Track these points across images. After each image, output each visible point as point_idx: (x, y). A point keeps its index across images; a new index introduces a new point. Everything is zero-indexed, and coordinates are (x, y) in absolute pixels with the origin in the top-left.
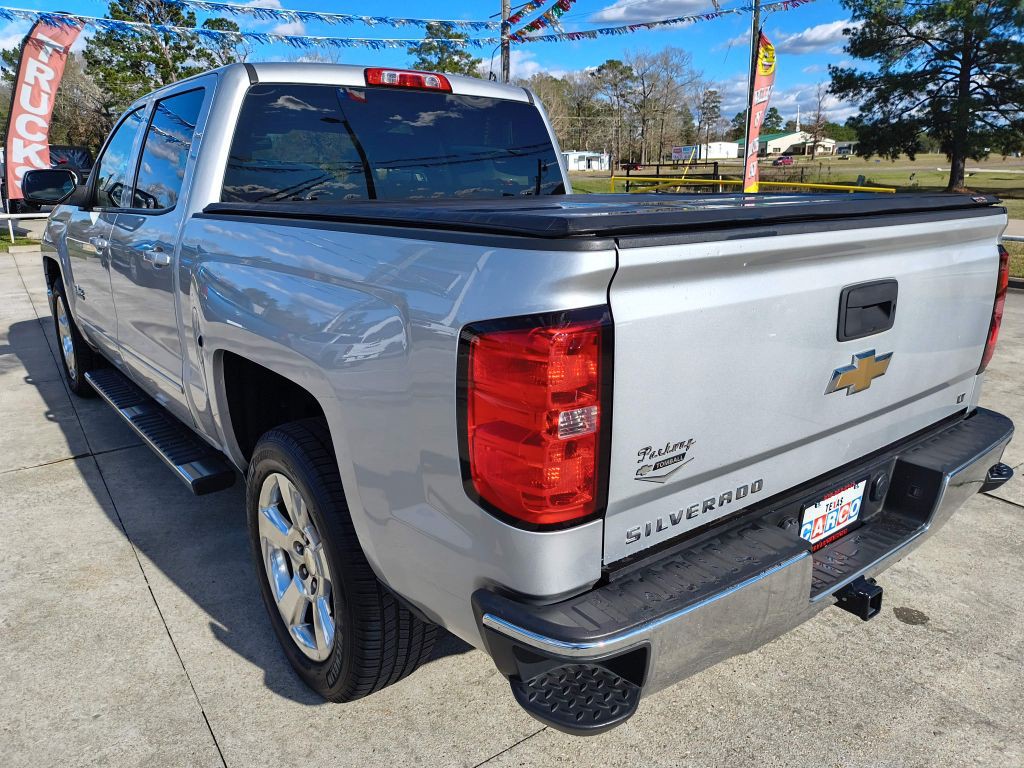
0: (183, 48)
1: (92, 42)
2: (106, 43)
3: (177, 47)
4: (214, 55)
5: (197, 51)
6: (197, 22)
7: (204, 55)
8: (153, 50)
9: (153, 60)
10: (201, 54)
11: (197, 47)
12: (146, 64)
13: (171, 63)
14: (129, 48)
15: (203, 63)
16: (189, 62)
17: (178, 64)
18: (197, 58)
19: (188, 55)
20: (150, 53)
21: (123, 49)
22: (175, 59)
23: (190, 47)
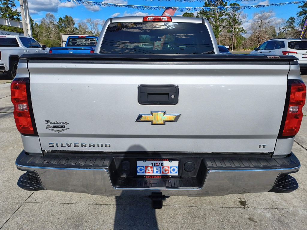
0: (222, 13)
1: (199, 13)
2: (202, 13)
3: (220, 13)
4: (231, 14)
5: (226, 13)
6: (227, 5)
7: (228, 14)
8: (214, 14)
9: (213, 17)
10: (227, 14)
11: (226, 12)
12: (211, 18)
13: (218, 17)
14: (208, 14)
15: (227, 17)
16: (223, 17)
17: (220, 18)
18: (225, 15)
19: (223, 15)
20: (213, 15)
21: (206, 15)
22: (219, 16)
23: (224, 12)
